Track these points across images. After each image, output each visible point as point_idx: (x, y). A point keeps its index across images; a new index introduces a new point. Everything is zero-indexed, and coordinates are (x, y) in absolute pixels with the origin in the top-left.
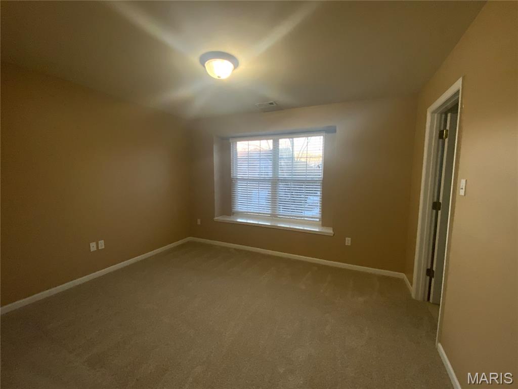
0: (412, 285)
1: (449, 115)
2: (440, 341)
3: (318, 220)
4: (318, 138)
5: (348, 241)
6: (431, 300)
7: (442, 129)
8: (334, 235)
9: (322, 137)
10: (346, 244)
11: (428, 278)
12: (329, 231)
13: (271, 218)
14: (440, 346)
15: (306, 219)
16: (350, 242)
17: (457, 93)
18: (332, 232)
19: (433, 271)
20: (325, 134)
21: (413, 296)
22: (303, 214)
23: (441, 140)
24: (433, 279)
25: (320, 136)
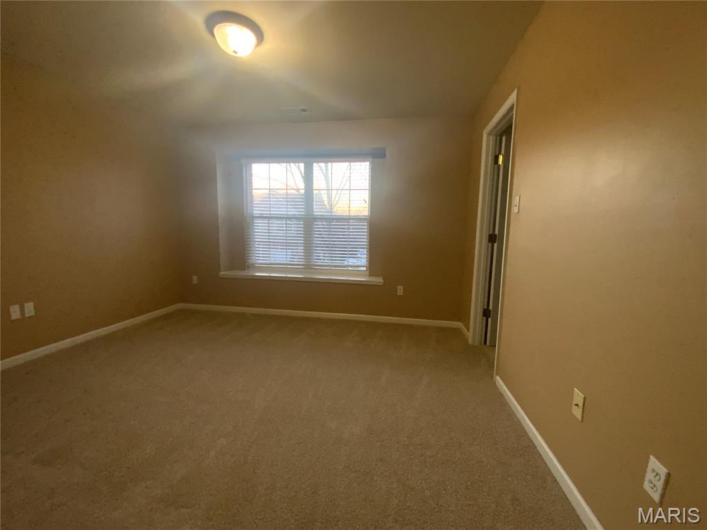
0: (468, 331)
1: (504, 138)
2: (497, 374)
3: (365, 269)
4: (363, 164)
5: (400, 290)
6: (488, 343)
7: (497, 154)
8: (384, 283)
9: (368, 163)
10: (398, 294)
11: (485, 318)
12: (378, 280)
13: (304, 270)
14: (498, 378)
15: (350, 268)
16: (402, 291)
17: (511, 109)
18: (382, 280)
19: (490, 311)
20: (371, 159)
21: (470, 342)
22: (346, 263)
23: (496, 166)
24: (490, 319)
25: (365, 161)
